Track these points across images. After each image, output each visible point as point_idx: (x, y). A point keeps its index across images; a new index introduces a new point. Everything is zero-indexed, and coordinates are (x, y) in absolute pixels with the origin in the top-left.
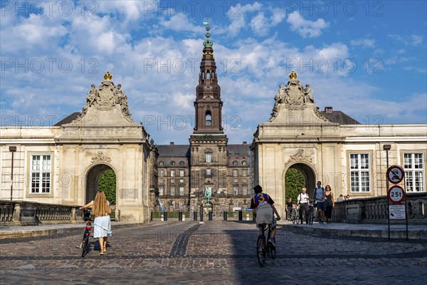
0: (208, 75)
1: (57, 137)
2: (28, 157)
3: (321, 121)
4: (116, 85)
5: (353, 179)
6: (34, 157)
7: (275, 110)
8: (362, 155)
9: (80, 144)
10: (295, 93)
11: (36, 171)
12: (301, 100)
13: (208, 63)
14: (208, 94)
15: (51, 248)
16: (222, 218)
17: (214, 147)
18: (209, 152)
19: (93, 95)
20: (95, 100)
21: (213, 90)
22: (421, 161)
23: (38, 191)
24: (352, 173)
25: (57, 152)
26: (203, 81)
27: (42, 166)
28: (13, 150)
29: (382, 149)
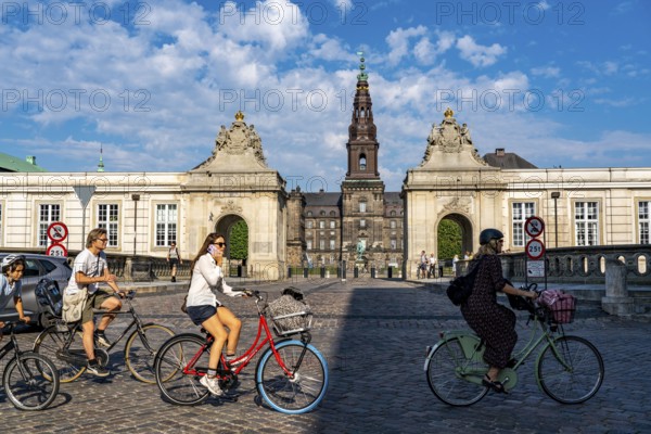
0: (363, 113)
1: (184, 184)
2: (153, 206)
3: (480, 165)
4: (248, 125)
5: (515, 231)
6: (159, 207)
7: (427, 153)
8: (527, 205)
9: (209, 192)
10: (450, 132)
11: (161, 222)
12: (458, 141)
13: (363, 99)
14: (363, 135)
15: (152, 305)
16: (369, 275)
17: (369, 195)
18: (363, 200)
19: (223, 137)
20: (225, 143)
21: (368, 130)
22: (595, 211)
23: (163, 243)
24: (515, 224)
25: (183, 200)
26: (356, 120)
27: (168, 217)
28: (136, 198)
29: (550, 196)
